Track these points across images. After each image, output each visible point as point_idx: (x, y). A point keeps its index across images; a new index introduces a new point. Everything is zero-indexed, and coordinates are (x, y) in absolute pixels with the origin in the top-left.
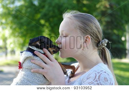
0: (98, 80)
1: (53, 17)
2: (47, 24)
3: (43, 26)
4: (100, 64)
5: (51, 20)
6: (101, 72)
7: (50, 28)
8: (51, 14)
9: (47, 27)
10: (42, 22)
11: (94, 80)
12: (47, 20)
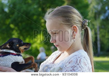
0: (79, 64)
1: (21, 22)
2: (16, 28)
3: (13, 30)
4: (80, 50)
5: (20, 24)
6: (81, 57)
7: (19, 32)
8: (19, 19)
9: (16, 31)
10: (12, 26)
11: (76, 64)
12: (16, 25)
